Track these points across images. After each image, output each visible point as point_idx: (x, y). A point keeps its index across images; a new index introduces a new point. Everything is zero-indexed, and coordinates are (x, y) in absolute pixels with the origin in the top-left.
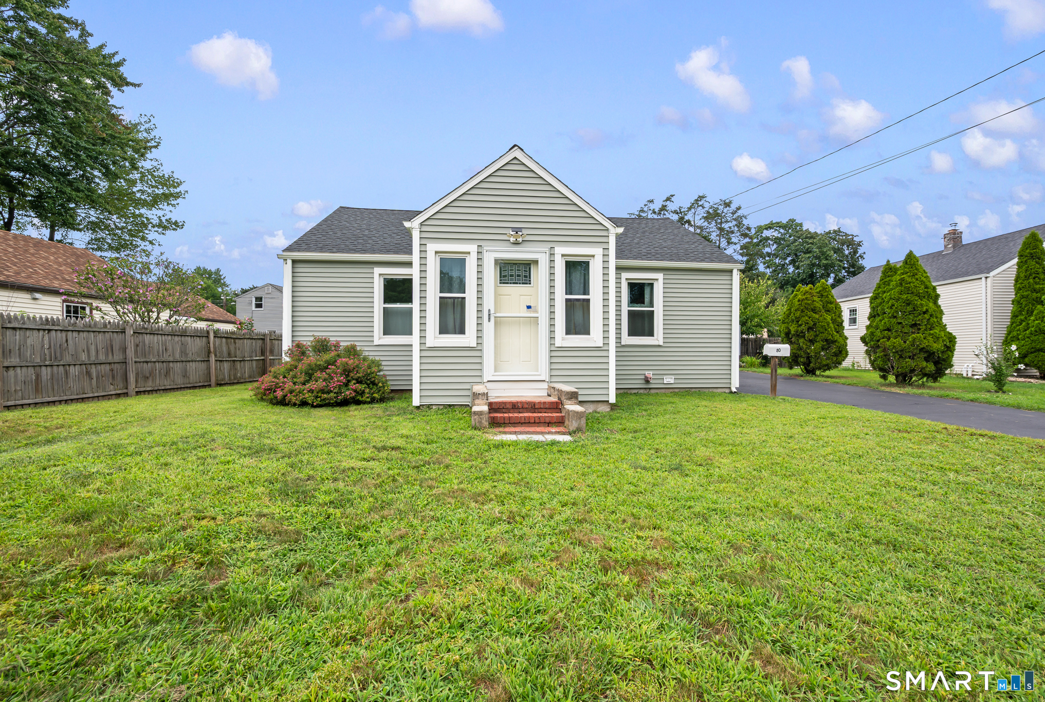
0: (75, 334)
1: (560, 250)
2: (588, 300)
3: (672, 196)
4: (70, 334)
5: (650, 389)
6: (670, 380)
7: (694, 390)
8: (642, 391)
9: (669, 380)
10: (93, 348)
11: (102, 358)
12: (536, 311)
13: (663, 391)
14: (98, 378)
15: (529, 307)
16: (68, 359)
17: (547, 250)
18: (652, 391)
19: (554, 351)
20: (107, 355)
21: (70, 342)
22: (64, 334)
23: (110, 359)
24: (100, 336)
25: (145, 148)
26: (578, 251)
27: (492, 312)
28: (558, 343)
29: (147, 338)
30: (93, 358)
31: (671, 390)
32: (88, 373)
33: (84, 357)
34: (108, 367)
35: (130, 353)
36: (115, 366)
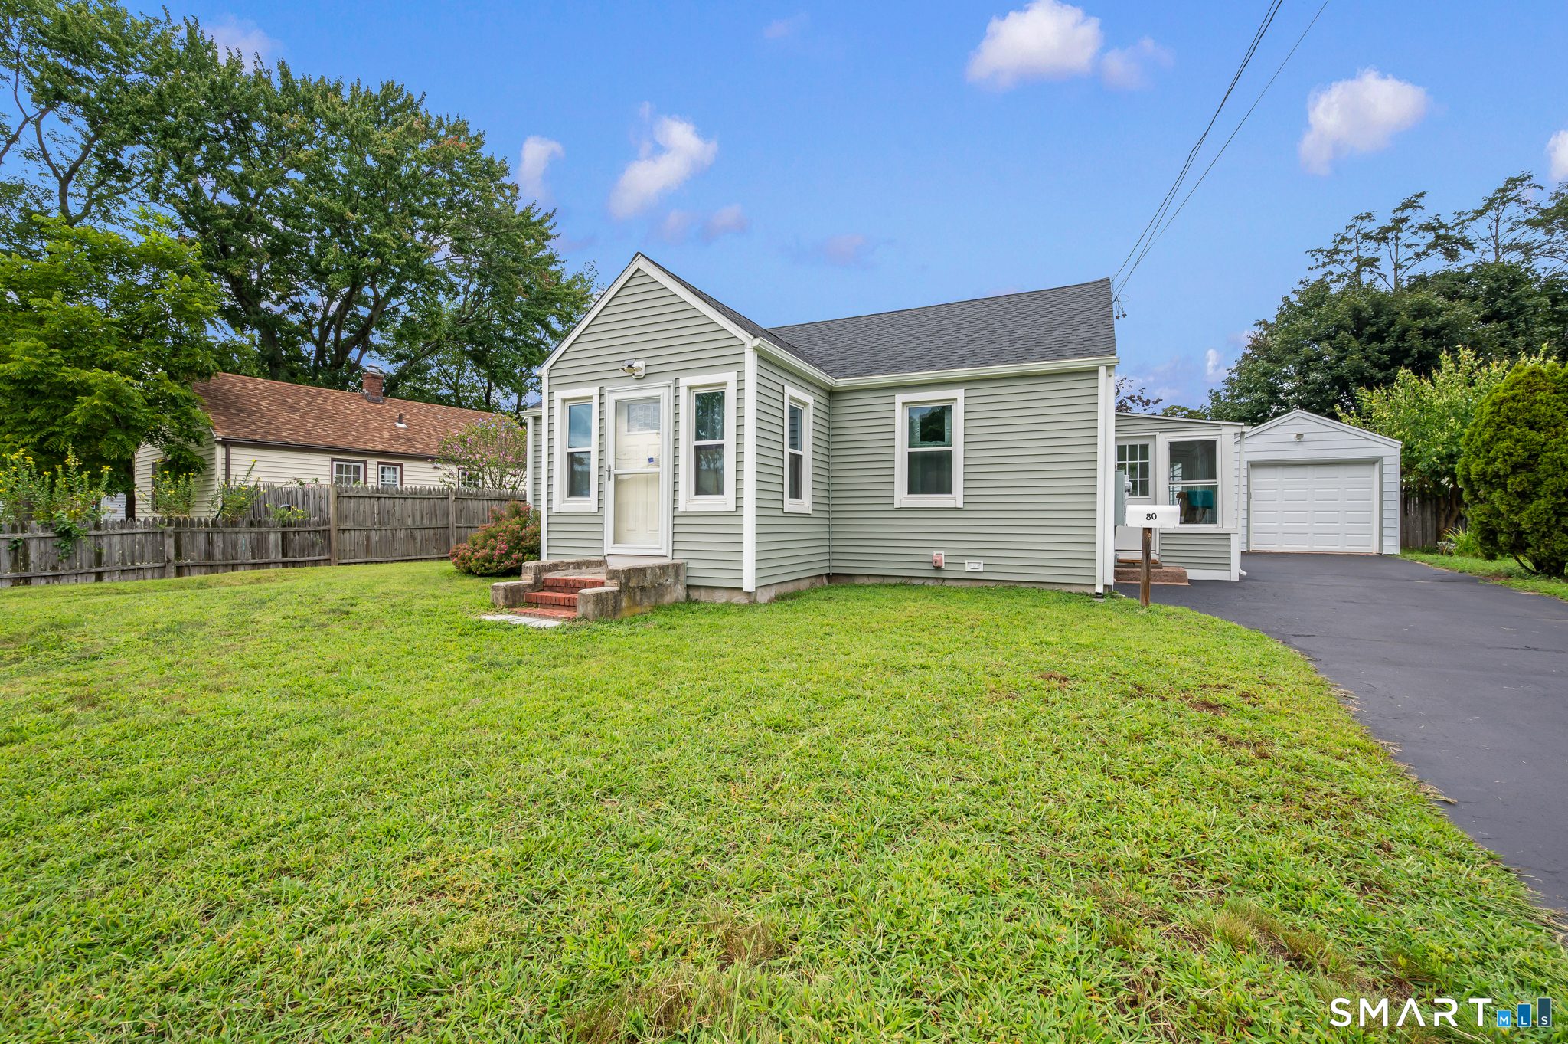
0: (402, 501)
1: (685, 381)
2: (721, 446)
3: (1421, 195)
4: (397, 501)
5: (944, 579)
6: (976, 566)
7: (1024, 585)
8: (930, 583)
9: (974, 566)
10: (418, 514)
11: (426, 523)
12: (658, 465)
13: (967, 584)
14: (421, 541)
15: (651, 460)
16: (395, 524)
17: (671, 383)
18: (948, 583)
19: (677, 517)
20: (431, 520)
21: (397, 508)
22: (392, 501)
23: (434, 524)
24: (425, 502)
25: (582, 299)
26: (706, 379)
27: (612, 468)
28: (682, 506)
29: (472, 504)
30: (418, 523)
31: (981, 584)
32: (413, 537)
33: (409, 522)
34: (431, 532)
35: (452, 519)
36: (438, 531)
